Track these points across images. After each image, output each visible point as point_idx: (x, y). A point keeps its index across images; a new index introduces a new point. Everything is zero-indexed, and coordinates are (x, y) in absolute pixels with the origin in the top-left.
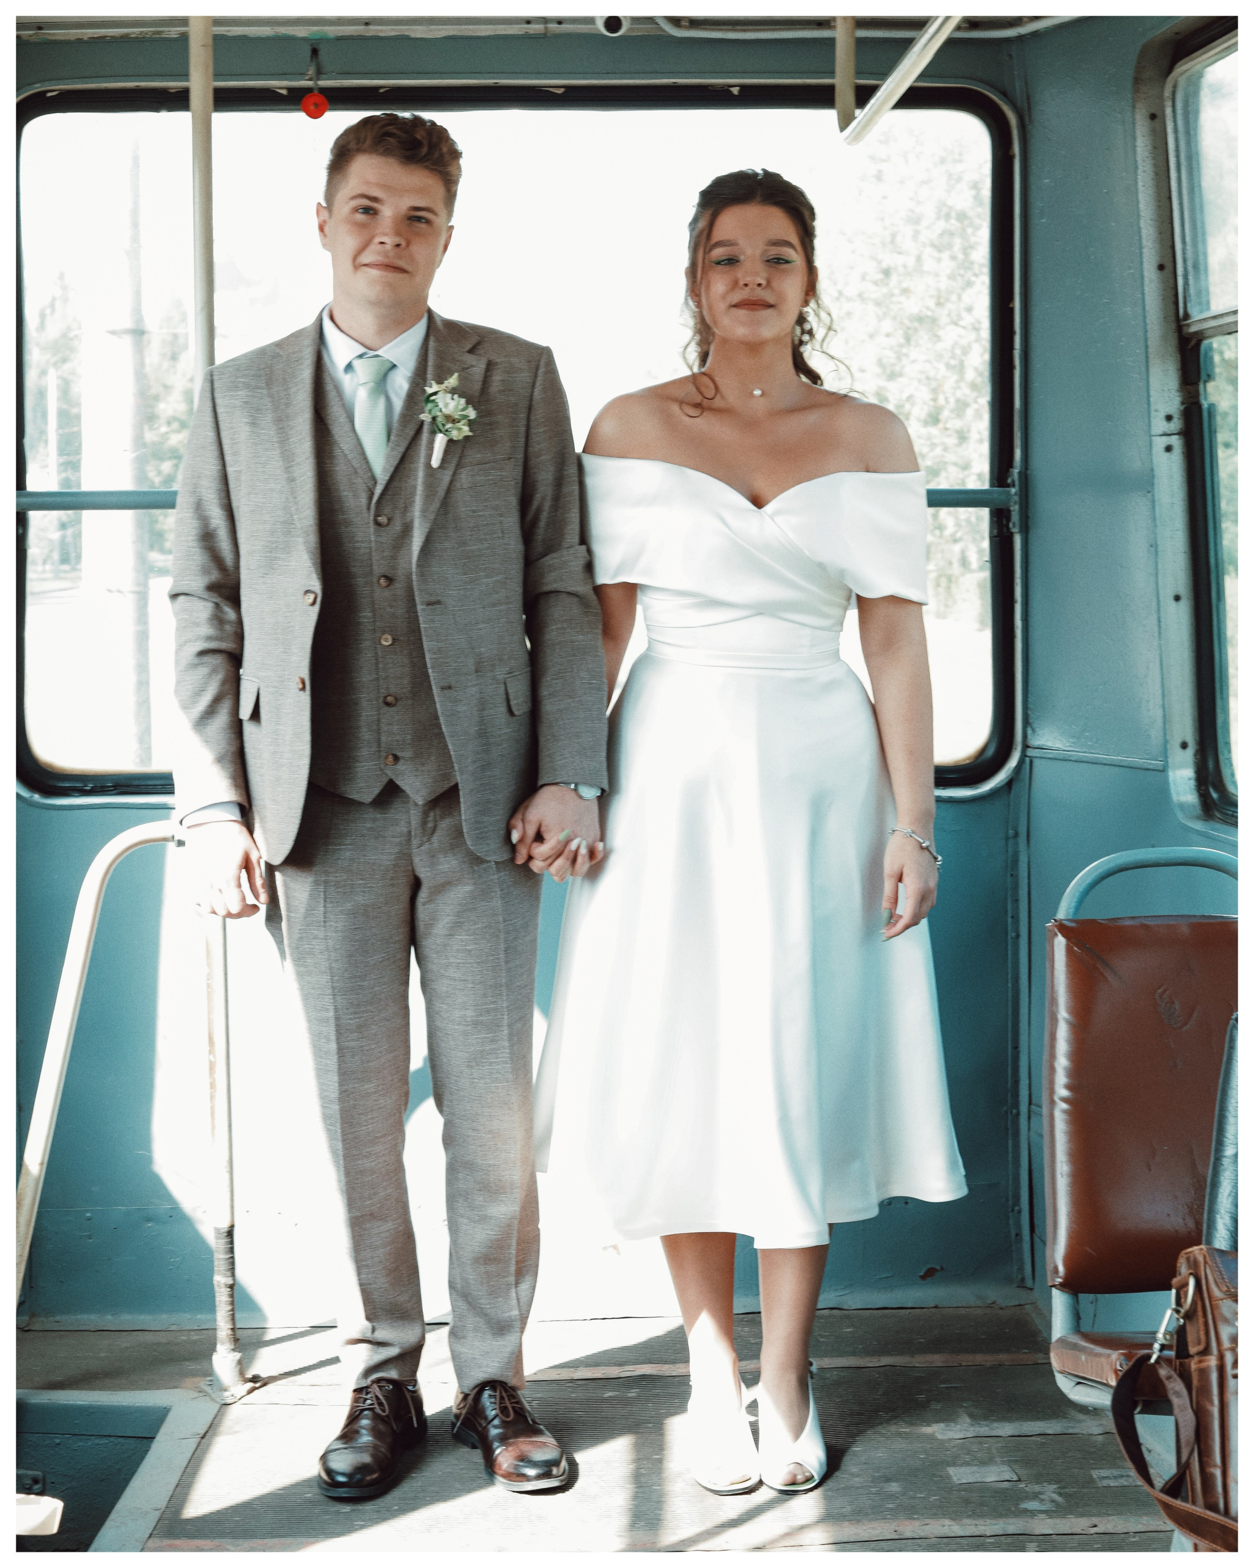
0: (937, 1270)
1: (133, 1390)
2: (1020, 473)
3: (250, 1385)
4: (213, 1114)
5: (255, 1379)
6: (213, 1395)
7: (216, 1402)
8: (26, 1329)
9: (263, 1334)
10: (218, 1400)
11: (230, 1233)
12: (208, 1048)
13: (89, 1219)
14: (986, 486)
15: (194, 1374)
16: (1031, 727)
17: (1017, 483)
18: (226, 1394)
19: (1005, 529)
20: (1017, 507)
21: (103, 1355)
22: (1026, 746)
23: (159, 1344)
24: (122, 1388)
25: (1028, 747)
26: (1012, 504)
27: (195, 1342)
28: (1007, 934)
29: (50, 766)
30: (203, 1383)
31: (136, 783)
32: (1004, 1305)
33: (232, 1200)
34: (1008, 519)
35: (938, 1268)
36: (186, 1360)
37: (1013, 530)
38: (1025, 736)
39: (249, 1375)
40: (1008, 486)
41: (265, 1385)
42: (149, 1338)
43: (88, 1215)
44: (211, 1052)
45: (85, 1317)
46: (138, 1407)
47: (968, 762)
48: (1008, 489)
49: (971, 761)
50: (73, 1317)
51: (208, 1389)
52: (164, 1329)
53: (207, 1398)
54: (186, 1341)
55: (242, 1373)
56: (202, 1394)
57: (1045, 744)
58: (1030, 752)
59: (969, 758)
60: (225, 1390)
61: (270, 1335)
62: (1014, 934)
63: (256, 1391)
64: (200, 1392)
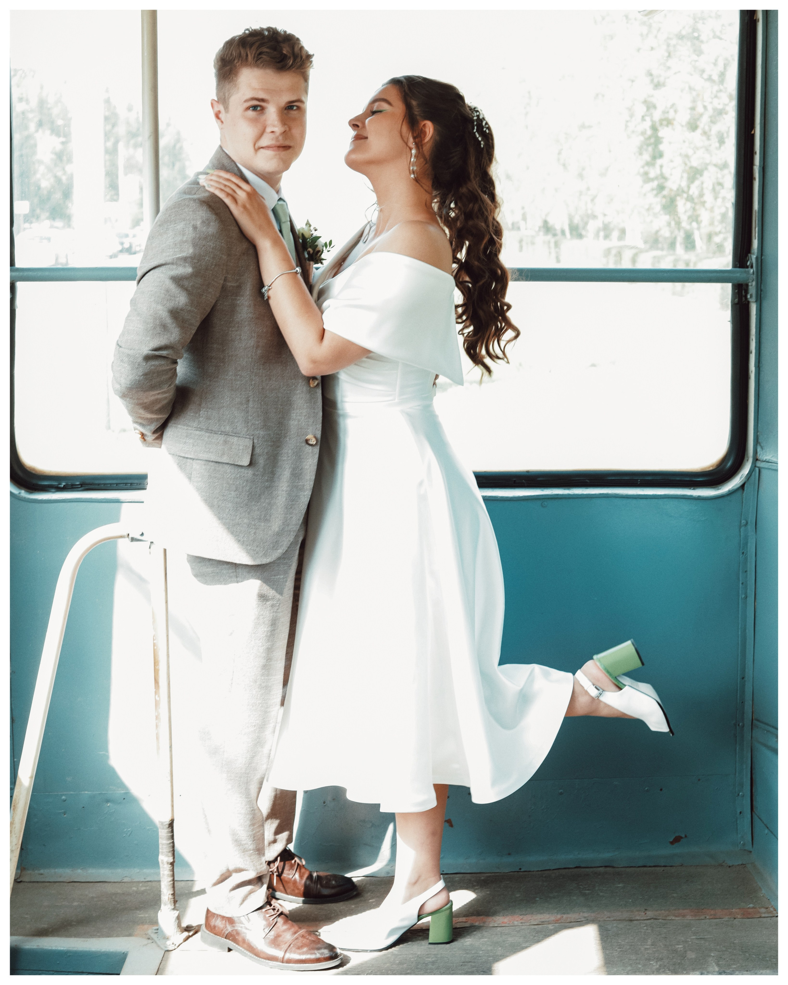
0: (682, 838)
1: (99, 937)
2: (757, 258)
3: (186, 934)
4: (157, 738)
5: (188, 929)
6: (158, 942)
7: (162, 949)
8: (19, 880)
9: (192, 886)
10: (162, 947)
11: (171, 825)
12: (154, 690)
13: (65, 801)
14: (730, 267)
15: (143, 922)
16: (760, 445)
17: (754, 265)
18: (168, 943)
19: (744, 298)
20: (754, 283)
21: (75, 904)
22: (756, 460)
23: (116, 894)
24: (92, 936)
25: (757, 460)
26: (750, 281)
27: (142, 893)
28: (739, 596)
29: (34, 469)
30: (151, 931)
31: (97, 482)
32: (731, 864)
33: (172, 801)
34: (747, 292)
35: (683, 836)
36: (136, 909)
37: (750, 300)
38: (755, 452)
39: (184, 925)
40: (747, 267)
41: (196, 932)
42: (109, 888)
43: (64, 797)
44: (156, 693)
45: (60, 871)
46: (104, 952)
47: (711, 469)
48: (747, 269)
49: (714, 468)
50: (53, 871)
51: (154, 936)
52: (119, 880)
53: (154, 944)
54: (136, 892)
55: (179, 925)
56: (150, 941)
57: (771, 459)
58: (759, 464)
59: (712, 466)
60: (168, 939)
61: (196, 888)
62: (743, 596)
63: (190, 939)
64: (149, 939)
